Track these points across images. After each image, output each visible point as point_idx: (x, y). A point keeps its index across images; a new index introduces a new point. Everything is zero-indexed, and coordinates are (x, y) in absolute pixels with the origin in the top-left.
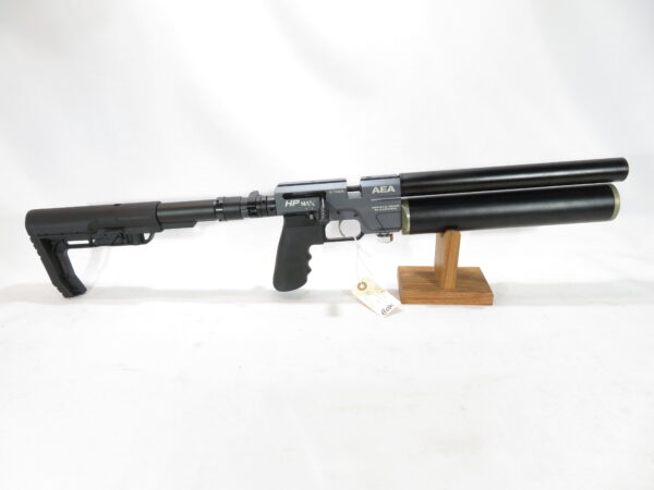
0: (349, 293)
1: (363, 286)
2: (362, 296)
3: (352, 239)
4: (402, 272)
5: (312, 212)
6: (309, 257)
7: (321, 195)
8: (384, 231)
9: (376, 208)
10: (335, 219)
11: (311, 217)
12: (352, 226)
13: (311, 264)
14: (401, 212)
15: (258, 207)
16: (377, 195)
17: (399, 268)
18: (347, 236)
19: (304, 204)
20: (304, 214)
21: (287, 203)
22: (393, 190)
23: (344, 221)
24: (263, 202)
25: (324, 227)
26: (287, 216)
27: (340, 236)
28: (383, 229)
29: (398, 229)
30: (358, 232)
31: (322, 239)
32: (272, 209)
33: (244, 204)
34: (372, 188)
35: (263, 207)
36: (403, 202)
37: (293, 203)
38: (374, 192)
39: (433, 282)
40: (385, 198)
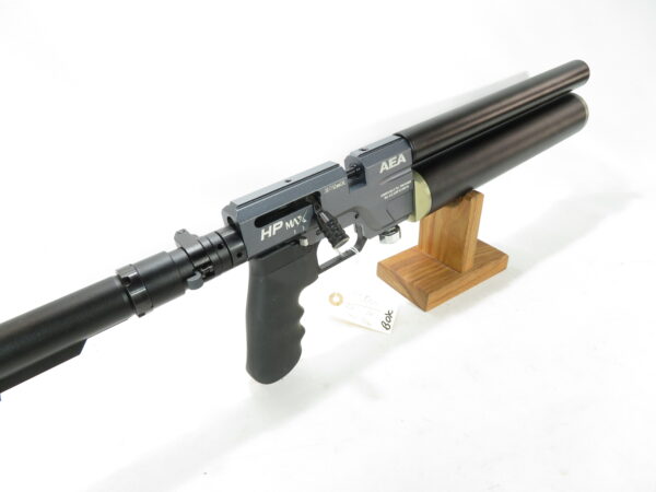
1: (337, 299)
3: (353, 255)
9: (385, 196)
11: (306, 242)
14: (413, 189)
16: (386, 175)
19: (289, 225)
21: (263, 233)
22: (404, 160)
29: (406, 217)
32: (239, 253)
34: (379, 166)
35: (224, 254)
37: (274, 228)
38: (382, 170)
40: (396, 175)
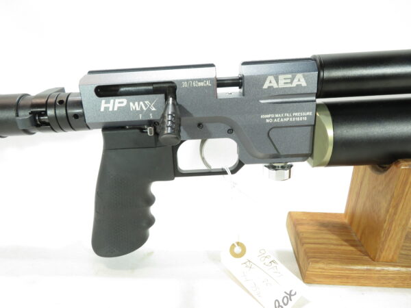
0: (215, 258)
1: (238, 250)
2: (235, 265)
3: (223, 172)
4: (296, 223)
5: (152, 123)
6: (150, 200)
7: (167, 90)
8: (278, 159)
9: (269, 117)
10: (193, 137)
11: (149, 131)
12: (223, 150)
13: (154, 210)
14: (314, 126)
15: (50, 112)
16: (272, 93)
17: (290, 215)
18: (215, 166)
19: (135, 106)
20: (139, 127)
21: (104, 105)
22: (304, 84)
23: (210, 142)
24: (61, 102)
25: (175, 149)
26: (108, 128)
27: (202, 167)
28: (277, 156)
29: (304, 158)
30: (233, 160)
31: (171, 171)
32: (76, 116)
33: (24, 107)
34: (263, 79)
35: (61, 112)
36: (318, 106)
38: (265, 86)
39: (352, 243)
40: (287, 98)
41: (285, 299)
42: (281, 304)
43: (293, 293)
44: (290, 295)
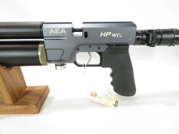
41: (116, 103)
42: (116, 105)
43: (117, 101)
44: (117, 102)
